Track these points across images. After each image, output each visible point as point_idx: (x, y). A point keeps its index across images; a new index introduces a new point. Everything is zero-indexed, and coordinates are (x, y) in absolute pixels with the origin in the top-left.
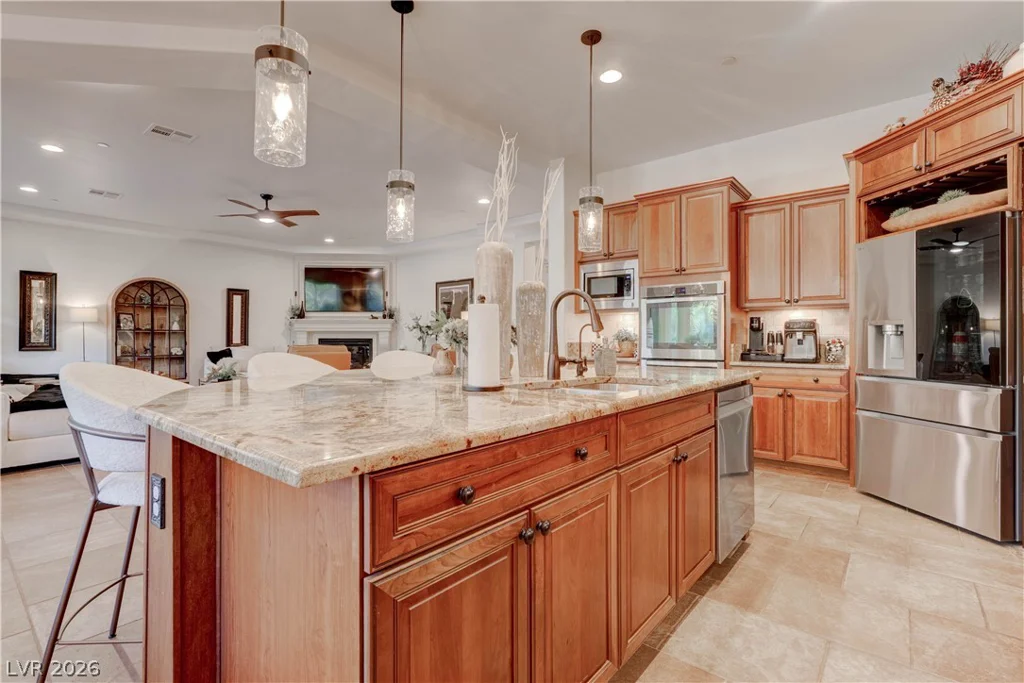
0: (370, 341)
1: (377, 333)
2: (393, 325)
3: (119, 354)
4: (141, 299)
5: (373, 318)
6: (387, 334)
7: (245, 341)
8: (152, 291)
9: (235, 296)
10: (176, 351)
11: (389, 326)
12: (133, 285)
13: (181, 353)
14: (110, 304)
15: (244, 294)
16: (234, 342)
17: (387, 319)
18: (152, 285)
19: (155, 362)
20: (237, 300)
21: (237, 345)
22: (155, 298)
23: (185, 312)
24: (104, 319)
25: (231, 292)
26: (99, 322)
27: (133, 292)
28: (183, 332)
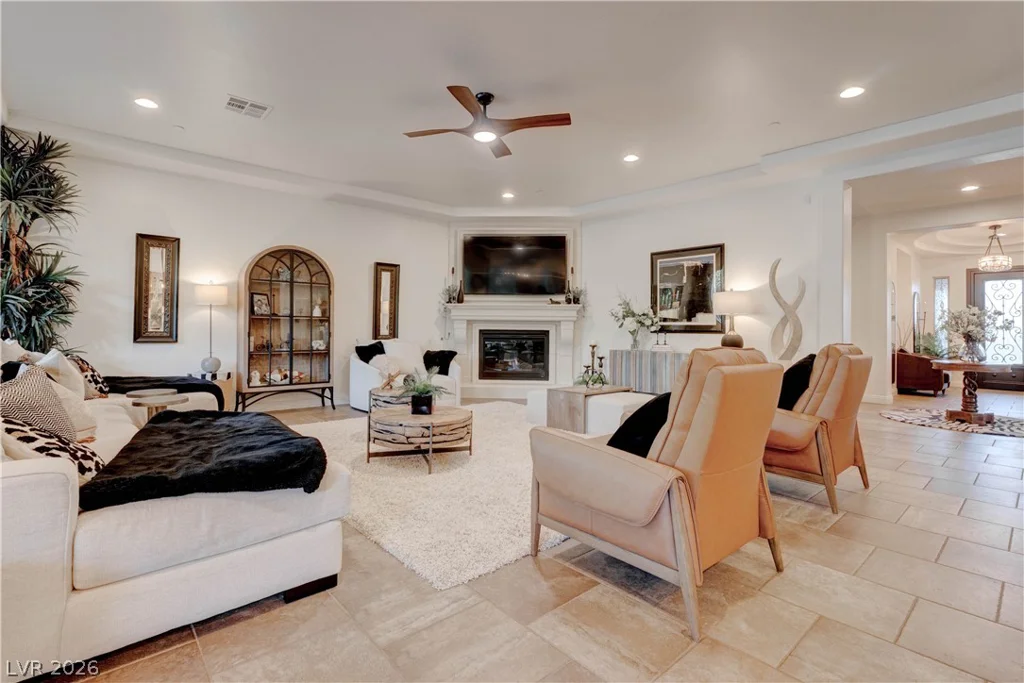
0: (546, 333)
1: (557, 323)
2: (578, 312)
3: (252, 350)
4: (278, 274)
5: (553, 302)
6: (571, 325)
7: (394, 334)
8: (292, 264)
9: (383, 273)
10: (319, 345)
11: (574, 313)
12: (270, 254)
13: (323, 348)
14: (243, 281)
15: (394, 268)
16: (382, 333)
17: (572, 305)
18: (292, 257)
19: (294, 358)
20: (386, 277)
21: (386, 338)
22: (295, 273)
23: (330, 292)
24: (234, 300)
25: (380, 267)
26: (227, 306)
27: (270, 263)
28: (326, 318)
